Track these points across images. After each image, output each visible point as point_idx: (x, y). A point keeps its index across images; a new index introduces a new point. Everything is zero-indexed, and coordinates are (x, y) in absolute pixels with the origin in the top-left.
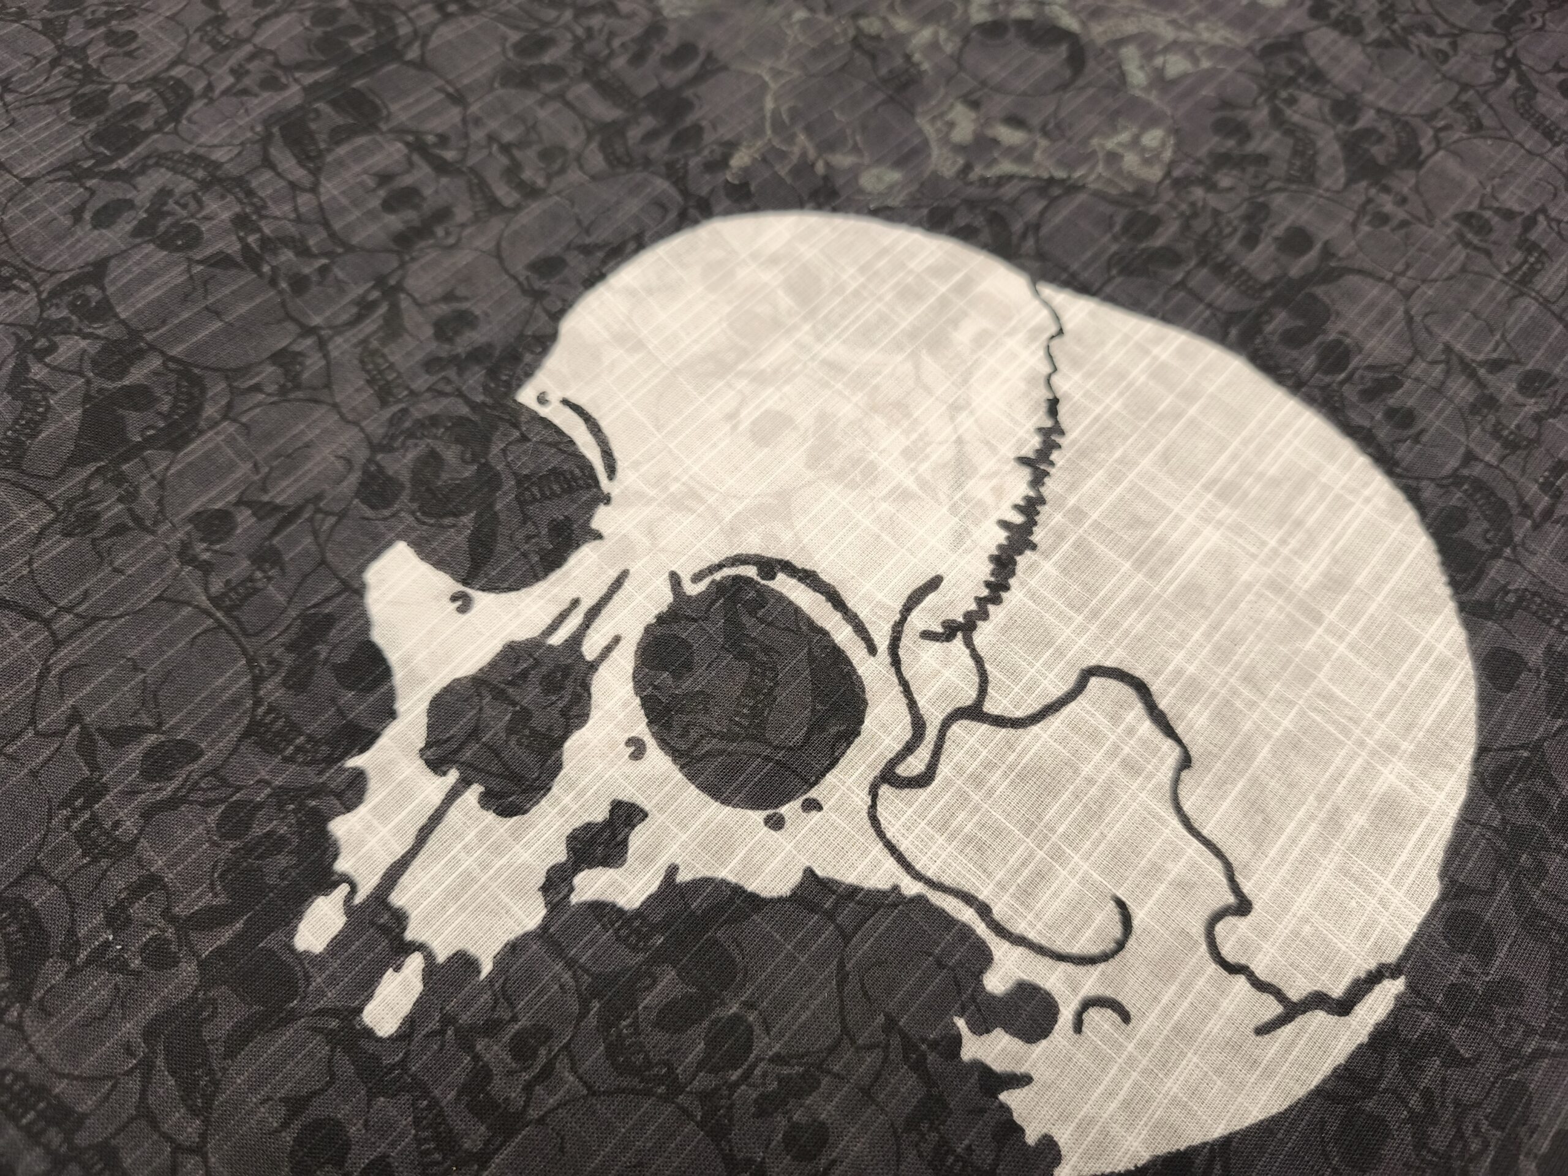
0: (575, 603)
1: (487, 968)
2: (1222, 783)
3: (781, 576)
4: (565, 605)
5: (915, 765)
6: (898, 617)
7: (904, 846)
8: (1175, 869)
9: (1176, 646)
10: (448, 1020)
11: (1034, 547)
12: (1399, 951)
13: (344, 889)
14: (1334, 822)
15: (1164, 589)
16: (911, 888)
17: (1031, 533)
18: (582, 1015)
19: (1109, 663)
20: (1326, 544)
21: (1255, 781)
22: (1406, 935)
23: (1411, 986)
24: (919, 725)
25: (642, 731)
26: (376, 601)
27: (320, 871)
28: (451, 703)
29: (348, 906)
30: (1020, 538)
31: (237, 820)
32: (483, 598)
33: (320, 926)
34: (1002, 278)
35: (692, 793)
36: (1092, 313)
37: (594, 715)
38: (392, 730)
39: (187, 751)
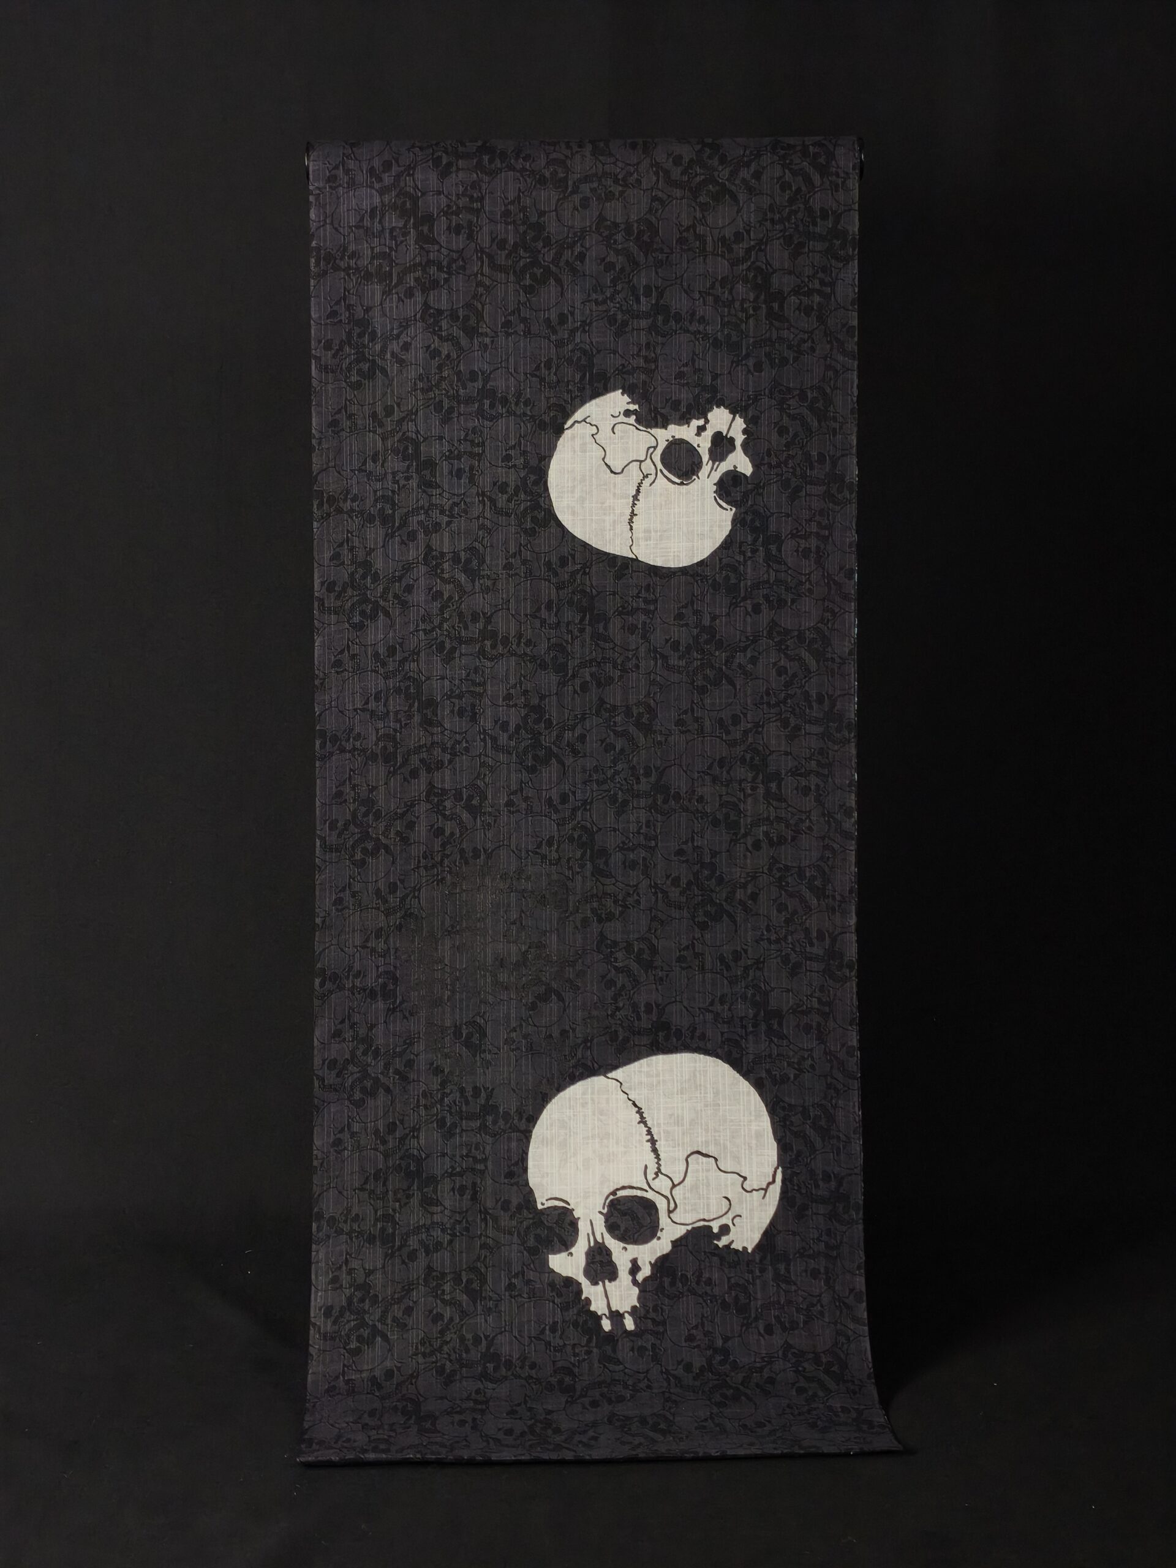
0: (588, 1234)
1: (638, 1305)
2: (726, 1158)
3: (618, 1193)
4: (587, 1237)
5: (672, 1206)
6: (645, 1180)
7: (682, 1222)
8: (729, 1183)
9: (698, 1137)
10: (640, 1318)
11: (657, 1141)
12: (777, 1162)
13: (604, 1316)
14: (750, 1148)
15: (687, 1126)
16: (689, 1228)
17: (654, 1138)
18: (659, 1296)
19: (689, 1153)
20: (709, 1086)
21: (730, 1152)
22: (775, 1156)
23: (782, 1167)
24: (666, 1198)
25: (622, 1245)
26: (557, 1270)
27: (597, 1318)
28: (587, 1273)
29: (607, 1317)
30: (653, 1141)
31: (576, 1324)
32: (573, 1250)
33: (606, 1325)
34: (598, 1081)
35: (641, 1247)
36: (623, 1072)
37: (612, 1250)
38: (583, 1286)
39: (555, 1323)
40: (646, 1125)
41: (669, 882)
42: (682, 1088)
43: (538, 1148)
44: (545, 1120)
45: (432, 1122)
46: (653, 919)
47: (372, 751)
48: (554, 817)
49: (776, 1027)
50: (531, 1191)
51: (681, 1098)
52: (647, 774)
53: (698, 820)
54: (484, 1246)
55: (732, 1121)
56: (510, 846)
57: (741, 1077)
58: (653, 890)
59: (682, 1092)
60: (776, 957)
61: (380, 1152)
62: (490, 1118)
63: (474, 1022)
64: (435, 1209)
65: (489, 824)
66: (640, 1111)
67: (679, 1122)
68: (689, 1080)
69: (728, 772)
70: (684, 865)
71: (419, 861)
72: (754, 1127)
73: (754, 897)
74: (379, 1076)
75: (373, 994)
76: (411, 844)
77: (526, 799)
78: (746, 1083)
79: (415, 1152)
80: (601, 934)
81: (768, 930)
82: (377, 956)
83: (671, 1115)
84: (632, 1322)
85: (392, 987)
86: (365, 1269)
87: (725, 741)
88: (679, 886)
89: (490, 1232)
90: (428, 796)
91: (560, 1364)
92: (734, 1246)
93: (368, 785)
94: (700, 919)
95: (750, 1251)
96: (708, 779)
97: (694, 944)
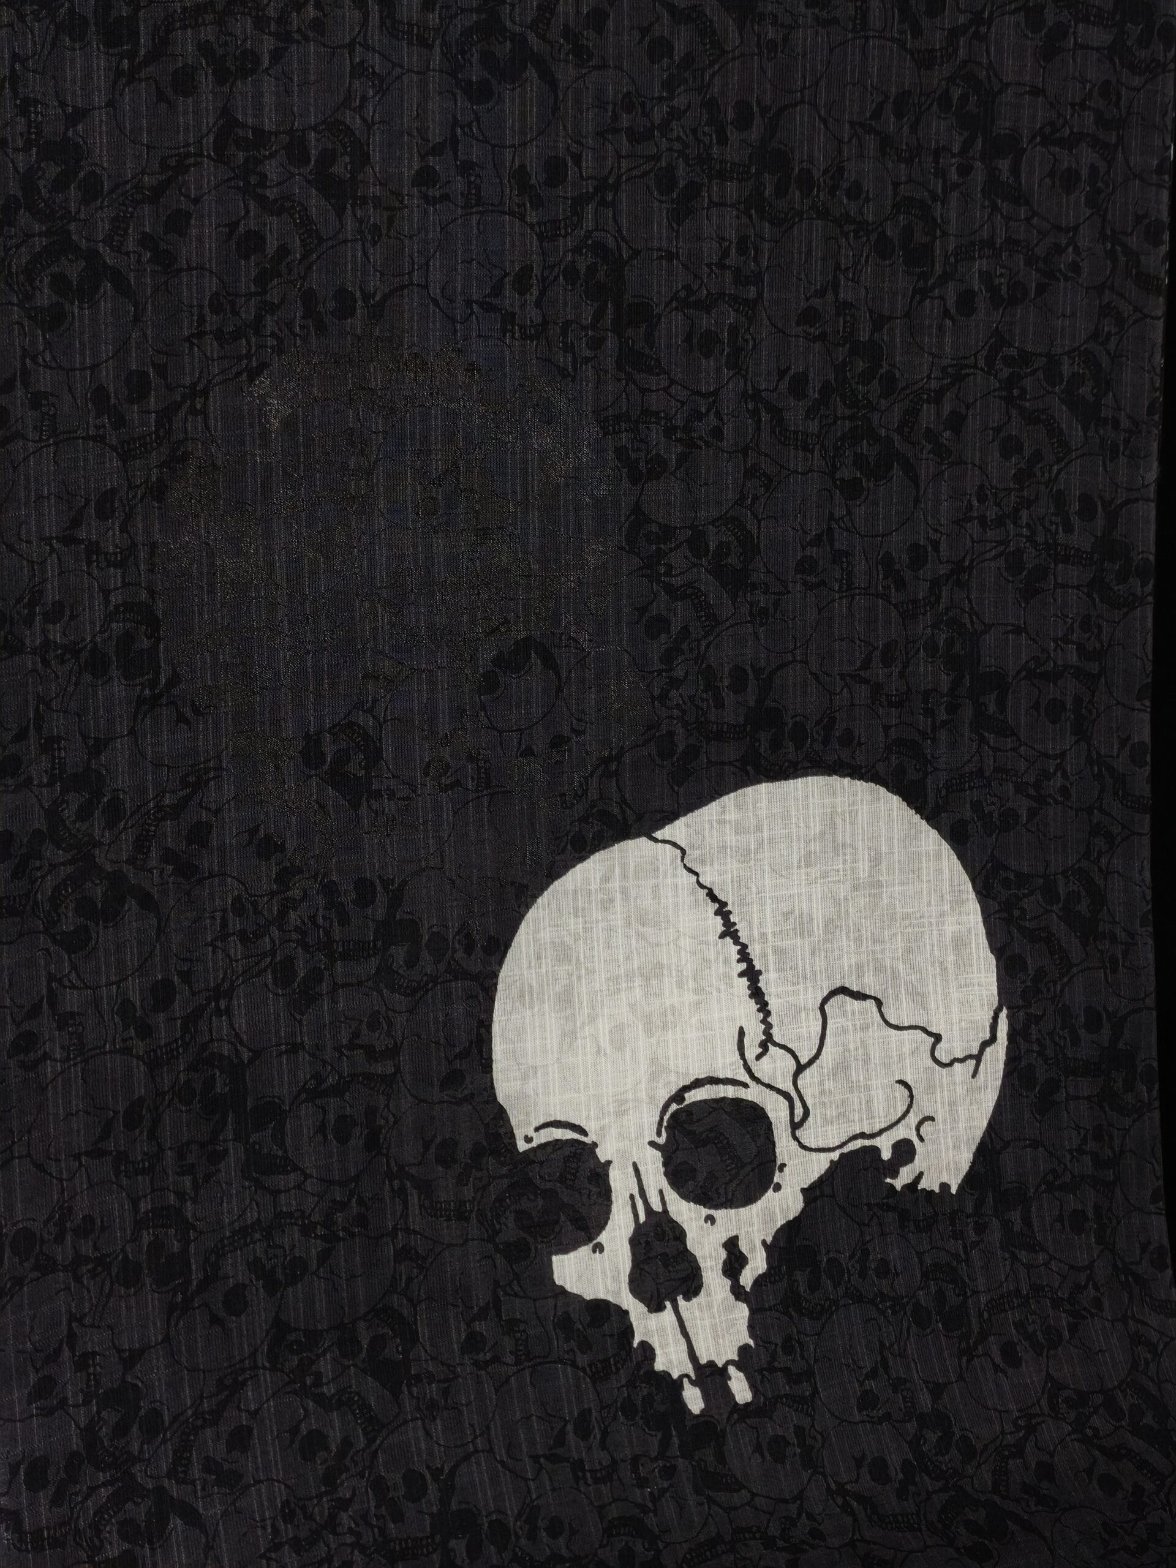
0: (632, 1197)
1: (752, 1343)
2: (897, 998)
3: (686, 1095)
4: (630, 1202)
5: (799, 1111)
6: (742, 1062)
7: (821, 1144)
8: (906, 1049)
9: (841, 957)
10: (760, 1371)
11: (760, 972)
12: (997, 998)
13: (685, 1381)
15: (819, 935)
16: (835, 1156)
17: (754, 966)
18: (791, 1317)
19: (826, 993)
20: (861, 844)
21: (906, 984)
22: (995, 990)
23: (1008, 1008)
24: (786, 1095)
25: (705, 1211)
26: (572, 1287)
27: (672, 1386)
28: (638, 1284)
29: (693, 1383)
30: (752, 974)
31: (629, 1409)
32: (603, 1238)
33: (694, 1399)
34: (636, 849)
35: (742, 1211)
36: (688, 826)
37: (685, 1226)
38: (633, 1318)
39: (585, 1414)
40: (736, 940)
41: (784, 386)
42: (809, 854)
43: (511, 1012)
44: (524, 949)
45: (262, 972)
46: (751, 473)
48: (532, 217)
49: (992, 708)
50: (501, 1114)
51: (807, 874)
52: (744, 120)
53: (847, 239)
54: (404, 1254)
55: (906, 916)
56: (426, 287)
57: (924, 822)
58: (750, 405)
59: (808, 860)
60: (995, 558)
61: (138, 1057)
62: (400, 952)
63: (351, 724)
64: (279, 1181)
65: (376, 228)
66: (723, 911)
67: (803, 929)
68: (823, 834)
69: (913, 129)
70: (817, 346)
71: (202, 319)
72: (950, 928)
73: (956, 422)
74: (125, 868)
76: (181, 270)
77: (466, 168)
78: (933, 834)
79: (226, 1050)
80: (636, 509)
81: (982, 499)
82: (104, 564)
83: (787, 915)
84: (745, 1384)
85: (146, 643)
86: (120, 1351)
87: (911, 52)
88: (804, 396)
89: (415, 1220)
90: (220, 145)
91: (614, 1512)
92: (923, 1185)
93: (63, 104)
94: (846, 473)
95: (954, 1190)
96: (871, 143)
97: (830, 529)
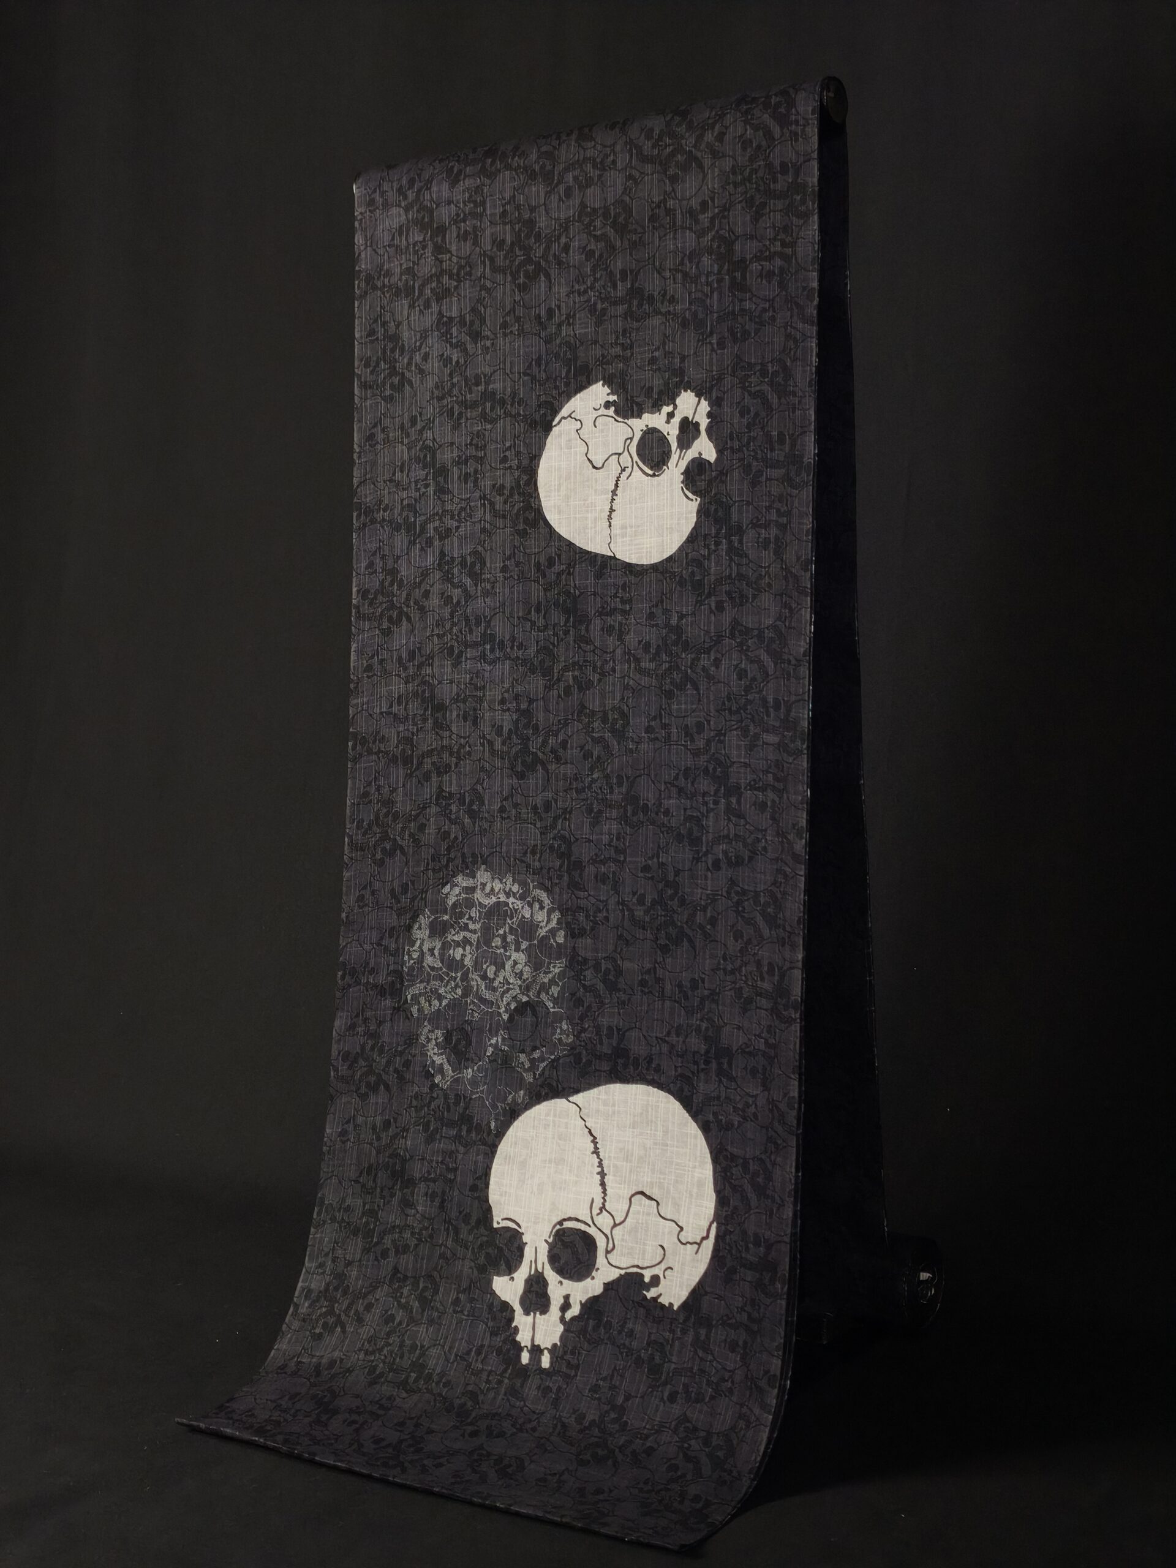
0: (531, 1262)
1: (559, 1344)
2: (667, 1203)
3: (564, 1223)
4: (530, 1264)
5: (611, 1246)
6: (590, 1214)
7: (617, 1264)
8: (667, 1230)
9: (644, 1176)
10: (557, 1357)
11: (606, 1174)
12: (713, 1217)
13: (526, 1348)
14: (691, 1195)
15: (635, 1163)
16: (623, 1272)
17: (604, 1171)
18: (579, 1340)
19: (634, 1192)
20: (659, 1122)
21: (673, 1197)
22: (712, 1212)
23: (718, 1222)
24: (606, 1236)
25: (559, 1278)
26: (498, 1292)
27: (519, 1349)
28: (522, 1301)
29: (528, 1351)
30: (602, 1174)
31: (499, 1351)
32: (515, 1275)
33: (525, 1358)
34: (560, 1103)
35: (575, 1284)
36: (583, 1097)
37: (549, 1282)
38: (516, 1313)
39: (482, 1346)
40: (598, 1157)
41: (634, 900)
42: (634, 1122)
43: (500, 1164)
44: (510, 1138)
45: (419, 1125)
46: (620, 937)
47: (393, 754)
48: (538, 825)
49: (725, 1066)
50: (489, 1209)
51: (633, 1132)
52: (620, 783)
53: (663, 834)
54: (442, 1256)
55: (677, 1164)
57: (690, 1118)
58: (621, 907)
59: (634, 1126)
60: (730, 990)
61: (375, 1148)
62: (464, 1128)
64: (409, 1211)
65: (485, 829)
66: (594, 1141)
67: (628, 1157)
68: (642, 1114)
69: (693, 783)
70: (650, 882)
71: (428, 864)
72: (698, 1175)
73: (713, 921)
74: (382, 1072)
75: (382, 992)
76: (422, 846)
77: (516, 805)
78: (694, 1125)
79: (402, 1153)
80: (574, 950)
81: (725, 959)
82: (388, 955)
83: (622, 1150)
84: (548, 1360)
85: (398, 986)
86: (345, 1259)
87: (690, 750)
88: (644, 904)
89: (449, 1243)
90: (437, 799)
91: (470, 1388)
92: (660, 1300)
93: (389, 787)
94: (662, 941)
95: (675, 1308)
96: (674, 790)
97: (655, 967)
